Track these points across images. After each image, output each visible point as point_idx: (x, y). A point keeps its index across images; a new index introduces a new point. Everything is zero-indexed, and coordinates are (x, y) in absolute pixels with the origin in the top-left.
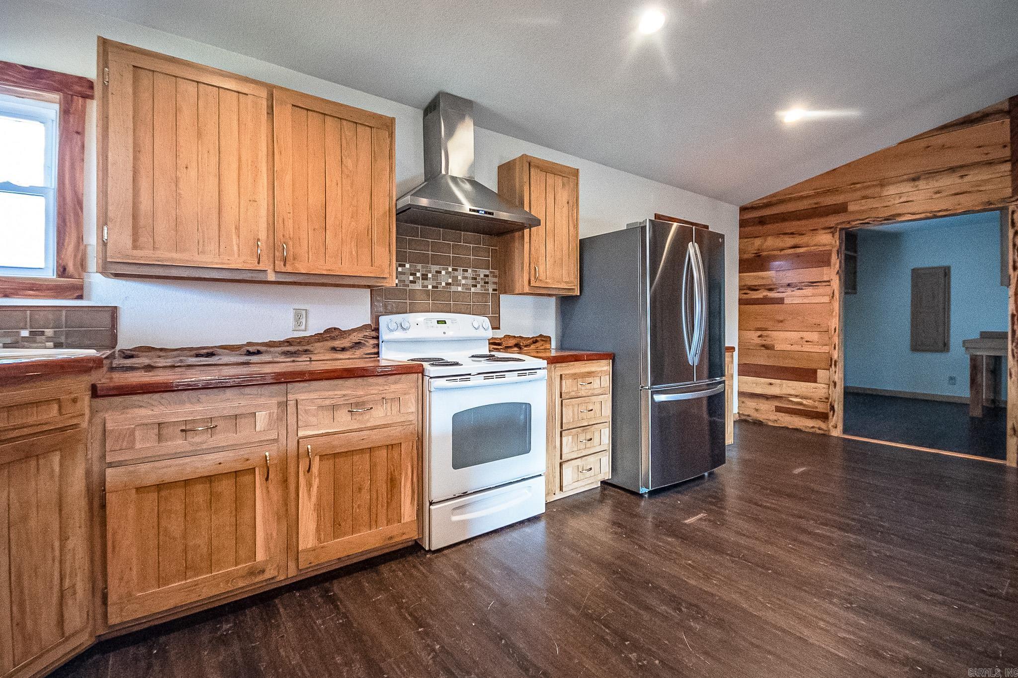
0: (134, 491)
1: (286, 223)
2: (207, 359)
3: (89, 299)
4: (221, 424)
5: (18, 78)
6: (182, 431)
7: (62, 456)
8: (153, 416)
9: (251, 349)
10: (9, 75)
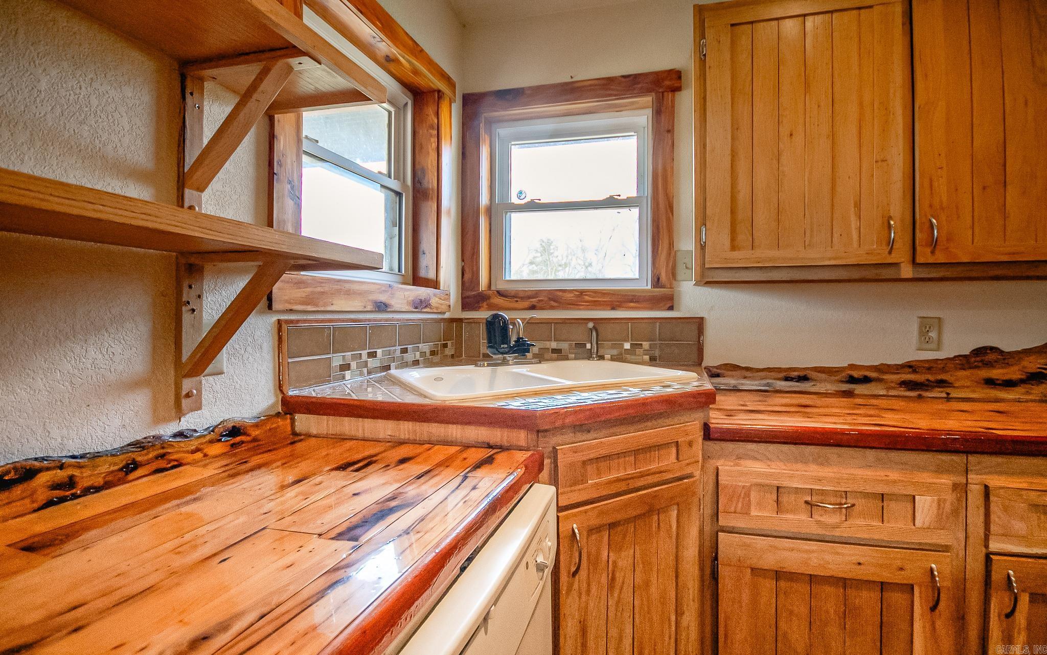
0: (749, 571)
1: (935, 184)
2: (798, 384)
3: (679, 310)
4: (860, 503)
5: (618, 90)
6: (807, 502)
7: (678, 511)
8: (772, 475)
9: (856, 374)
10: (613, 90)
